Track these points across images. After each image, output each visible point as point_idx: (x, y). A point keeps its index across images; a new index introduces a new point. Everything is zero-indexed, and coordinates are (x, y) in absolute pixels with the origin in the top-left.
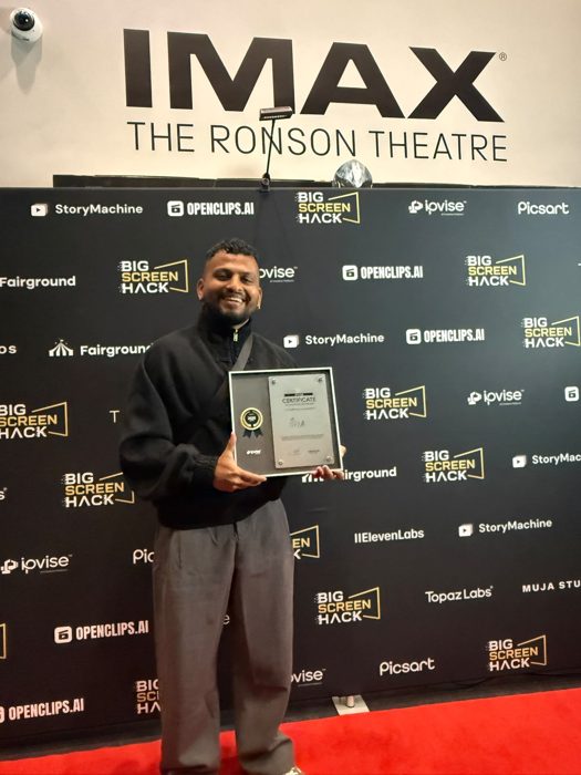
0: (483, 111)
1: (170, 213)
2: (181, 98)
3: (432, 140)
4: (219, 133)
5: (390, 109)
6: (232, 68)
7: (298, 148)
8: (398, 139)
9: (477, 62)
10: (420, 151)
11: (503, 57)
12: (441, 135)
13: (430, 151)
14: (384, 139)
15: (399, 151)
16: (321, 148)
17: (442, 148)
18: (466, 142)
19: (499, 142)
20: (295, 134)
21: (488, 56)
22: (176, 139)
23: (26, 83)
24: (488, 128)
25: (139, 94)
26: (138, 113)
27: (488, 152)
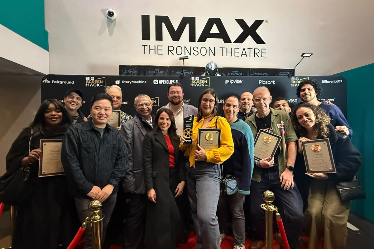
0: (259, 40)
1: (154, 83)
2: (159, 37)
3: (240, 51)
4: (171, 49)
5: (227, 40)
6: (176, 27)
7: (196, 53)
8: (229, 50)
9: (258, 23)
10: (237, 54)
11: (267, 21)
12: (244, 49)
13: (240, 54)
14: (225, 50)
15: (229, 54)
16: (204, 53)
17: (244, 53)
18: (252, 51)
19: (264, 51)
20: (195, 49)
21: (262, 22)
22: (157, 50)
23: (111, 33)
24: (260, 46)
25: (146, 36)
26: (145, 42)
27: (260, 54)
